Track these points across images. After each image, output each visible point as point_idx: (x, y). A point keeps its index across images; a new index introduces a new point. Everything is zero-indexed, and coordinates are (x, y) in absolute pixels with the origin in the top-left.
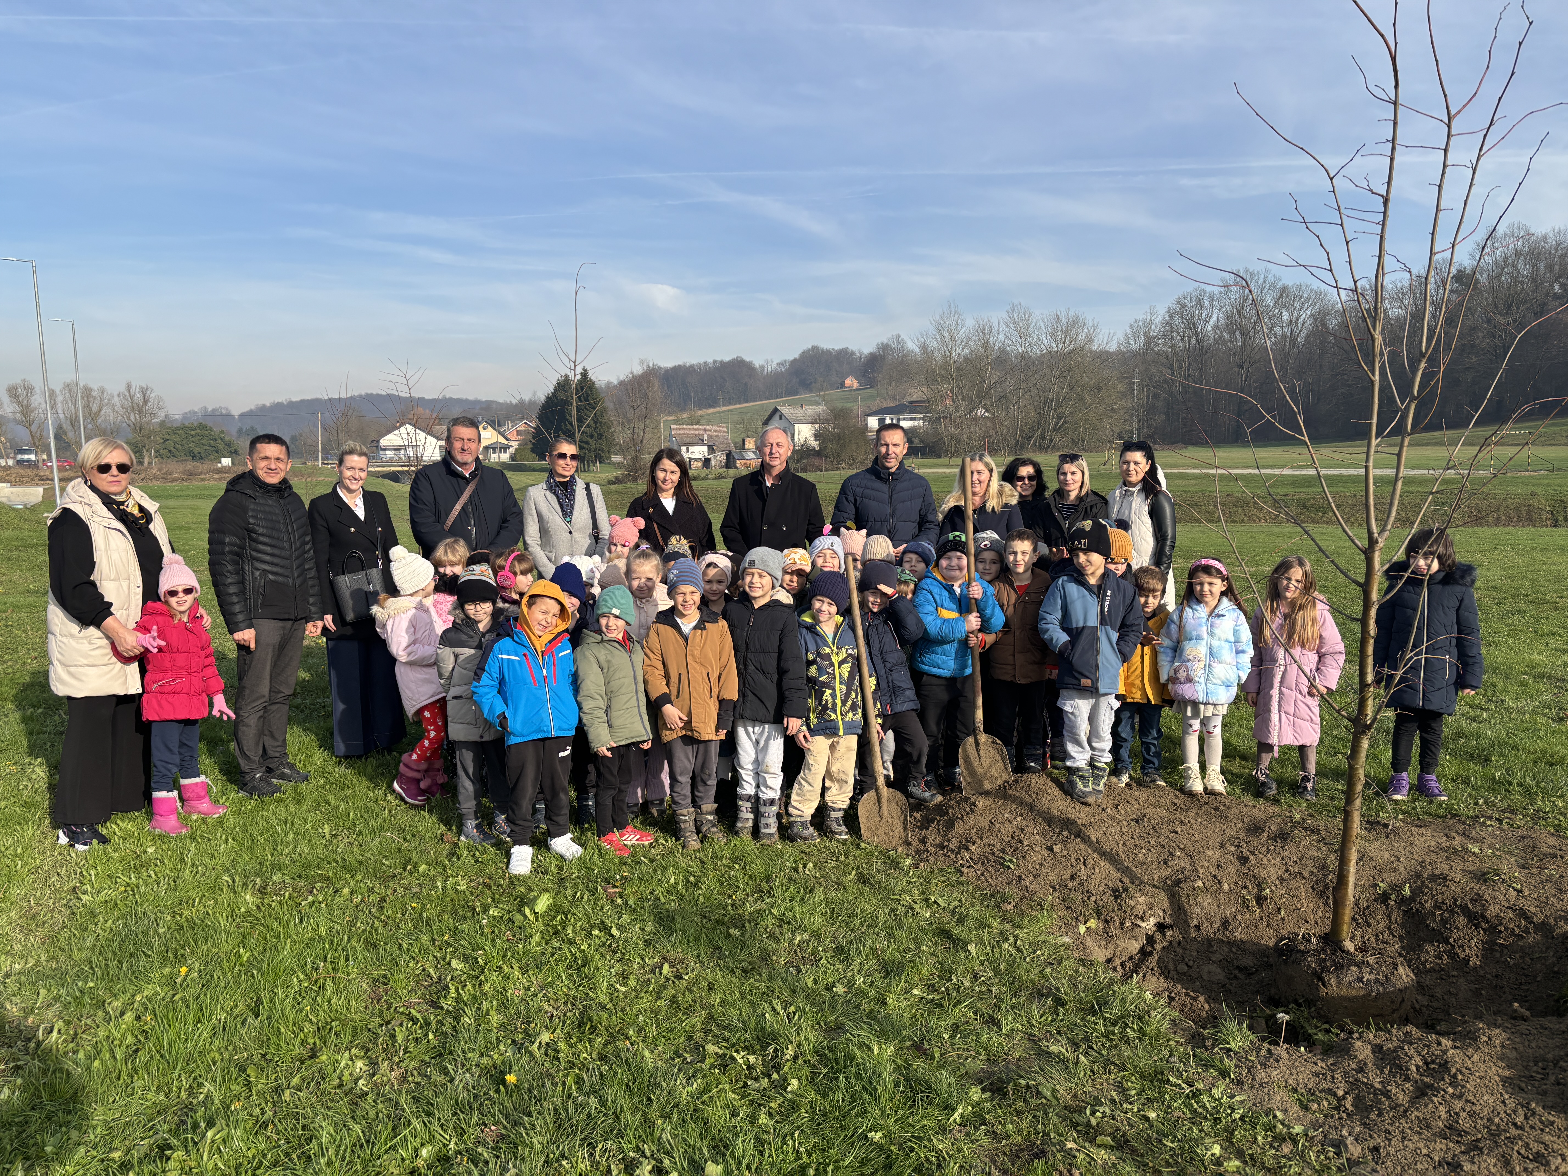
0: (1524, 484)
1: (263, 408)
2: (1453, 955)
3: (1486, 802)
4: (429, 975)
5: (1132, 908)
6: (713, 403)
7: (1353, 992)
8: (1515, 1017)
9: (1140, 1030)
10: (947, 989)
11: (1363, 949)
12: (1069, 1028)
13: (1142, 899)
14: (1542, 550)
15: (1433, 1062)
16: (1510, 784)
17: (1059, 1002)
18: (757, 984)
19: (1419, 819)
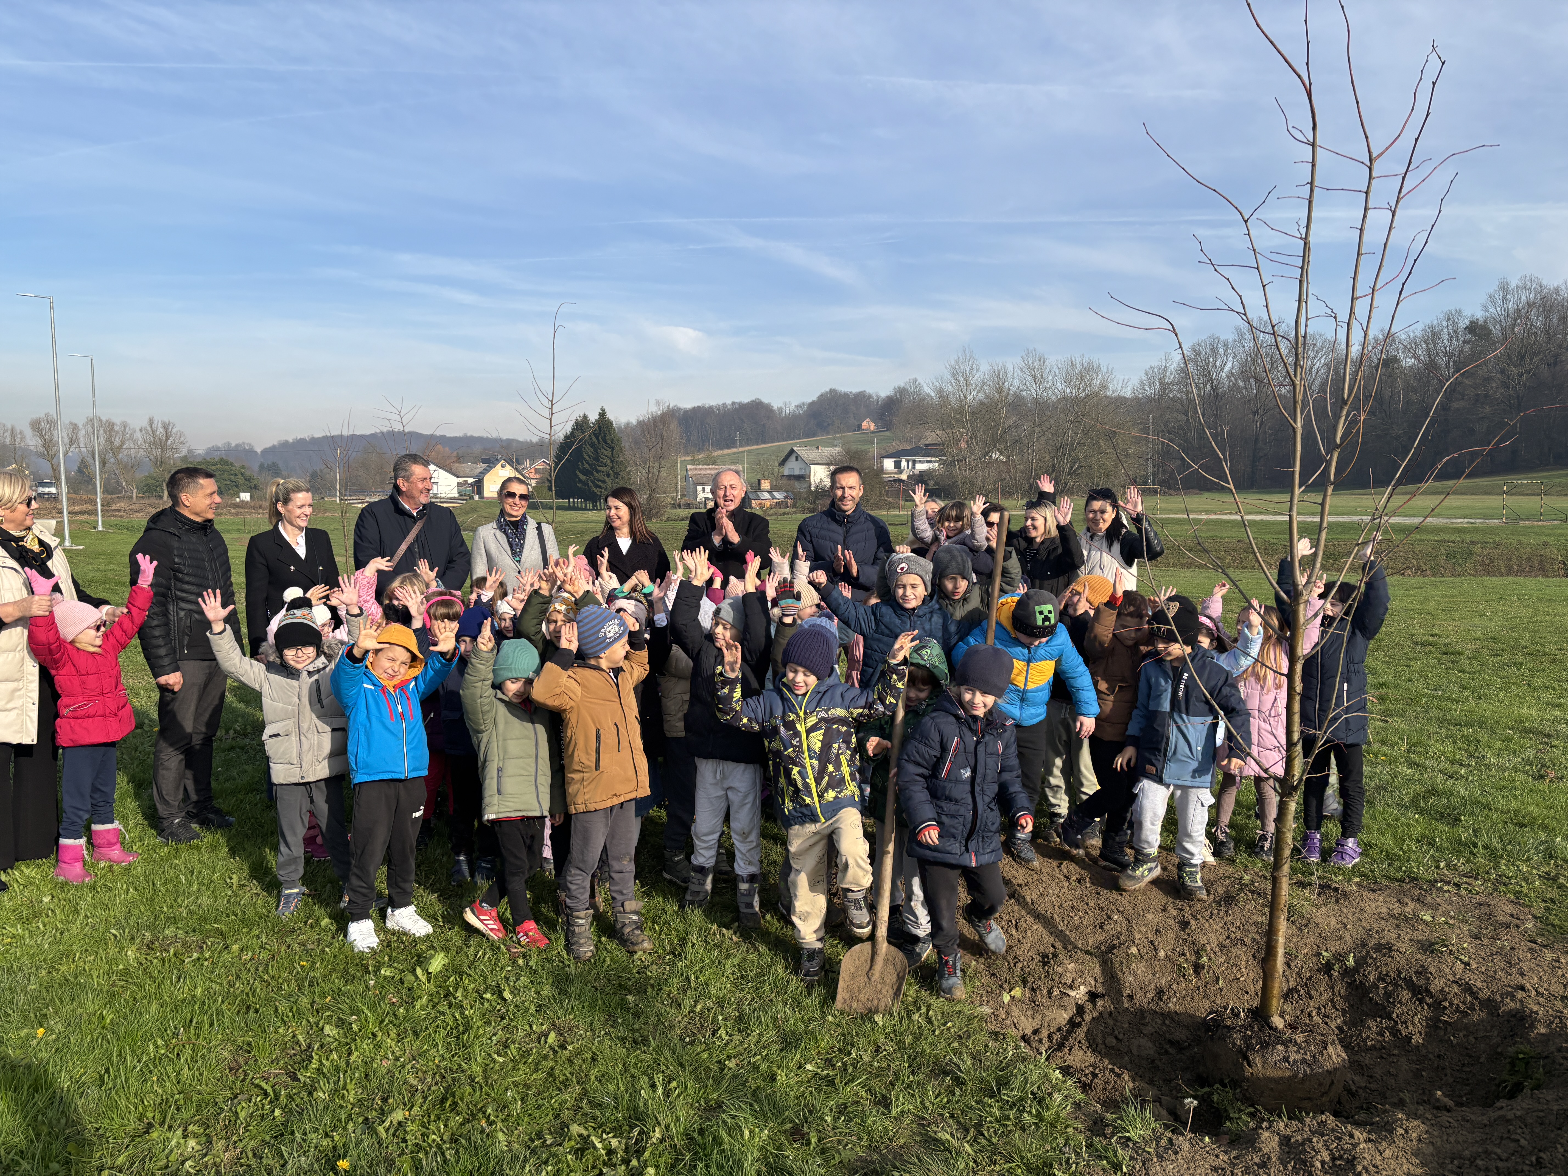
0: (1537, 534)
1: (285, 444)
2: (1395, 1032)
3: (1448, 866)
4: (298, 1043)
5: (1061, 976)
6: (731, 444)
7: (1279, 1073)
8: (1439, 1107)
9: (1039, 1116)
10: (844, 1064)
11: (1293, 1027)
12: (963, 1112)
13: (1071, 966)
14: (1548, 600)
15: (1341, 1158)
16: (1475, 845)
17: (959, 1082)
18: (643, 1056)
19: (1376, 882)
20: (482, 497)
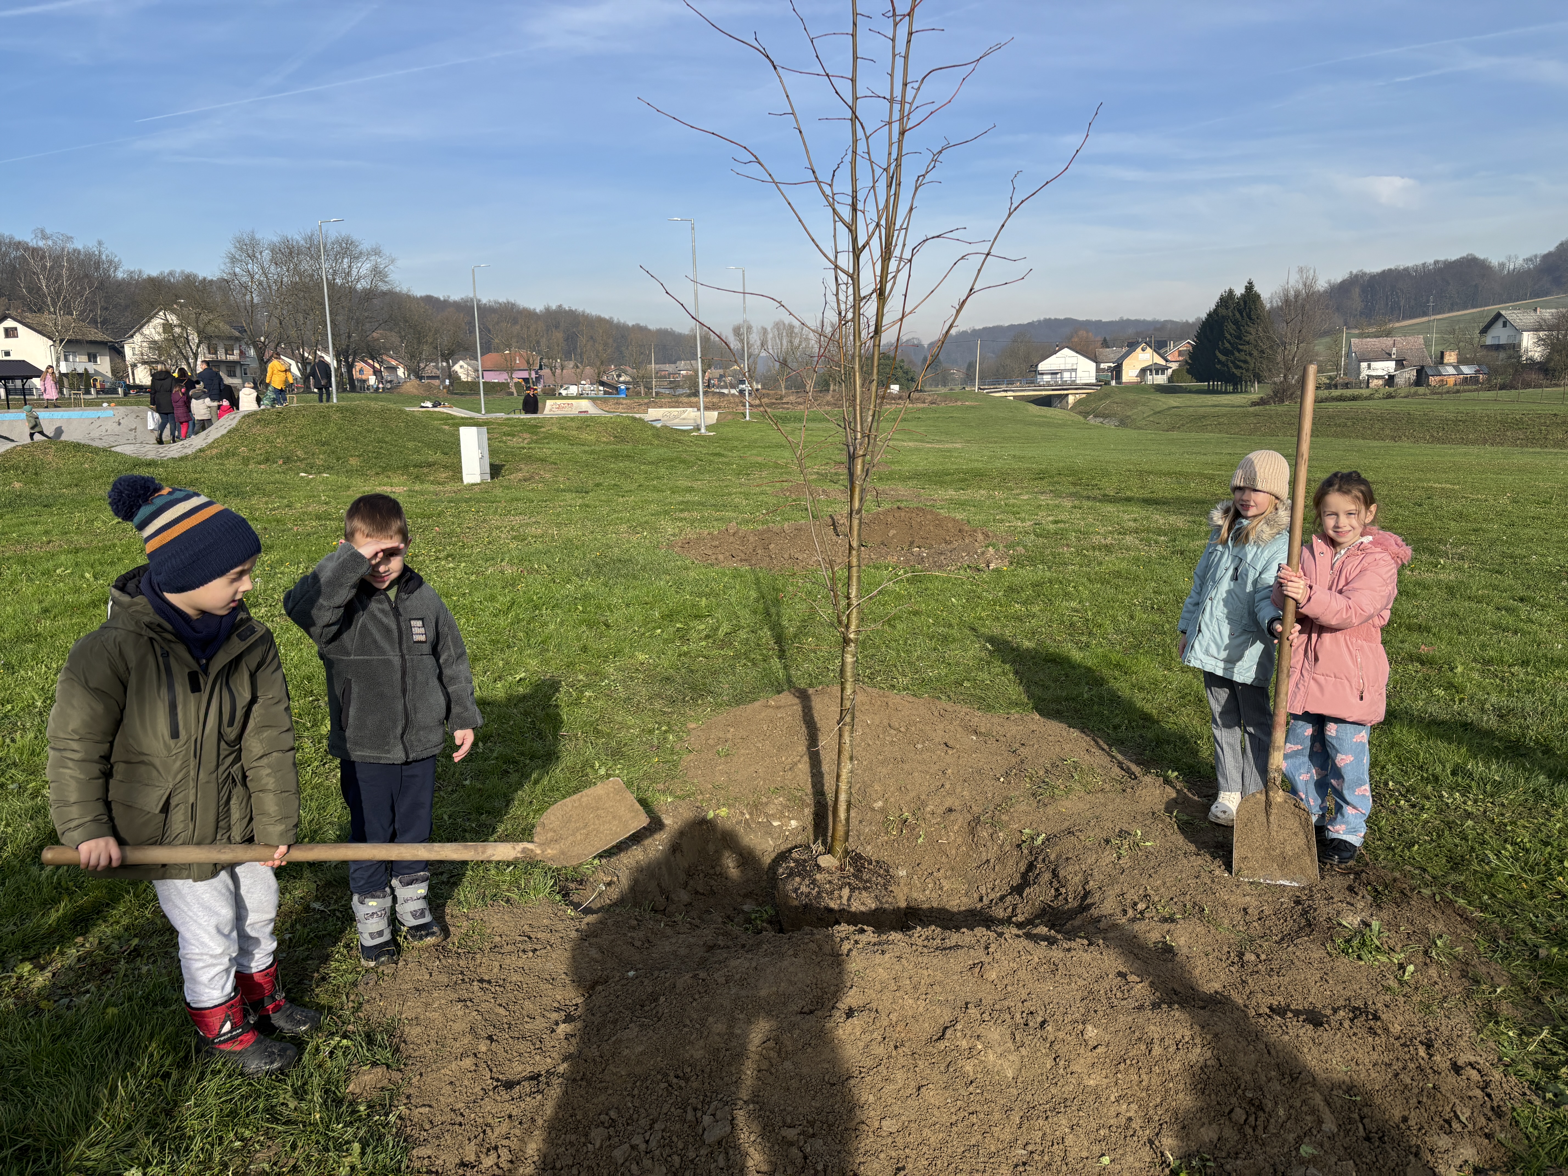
20: (1120, 383)
